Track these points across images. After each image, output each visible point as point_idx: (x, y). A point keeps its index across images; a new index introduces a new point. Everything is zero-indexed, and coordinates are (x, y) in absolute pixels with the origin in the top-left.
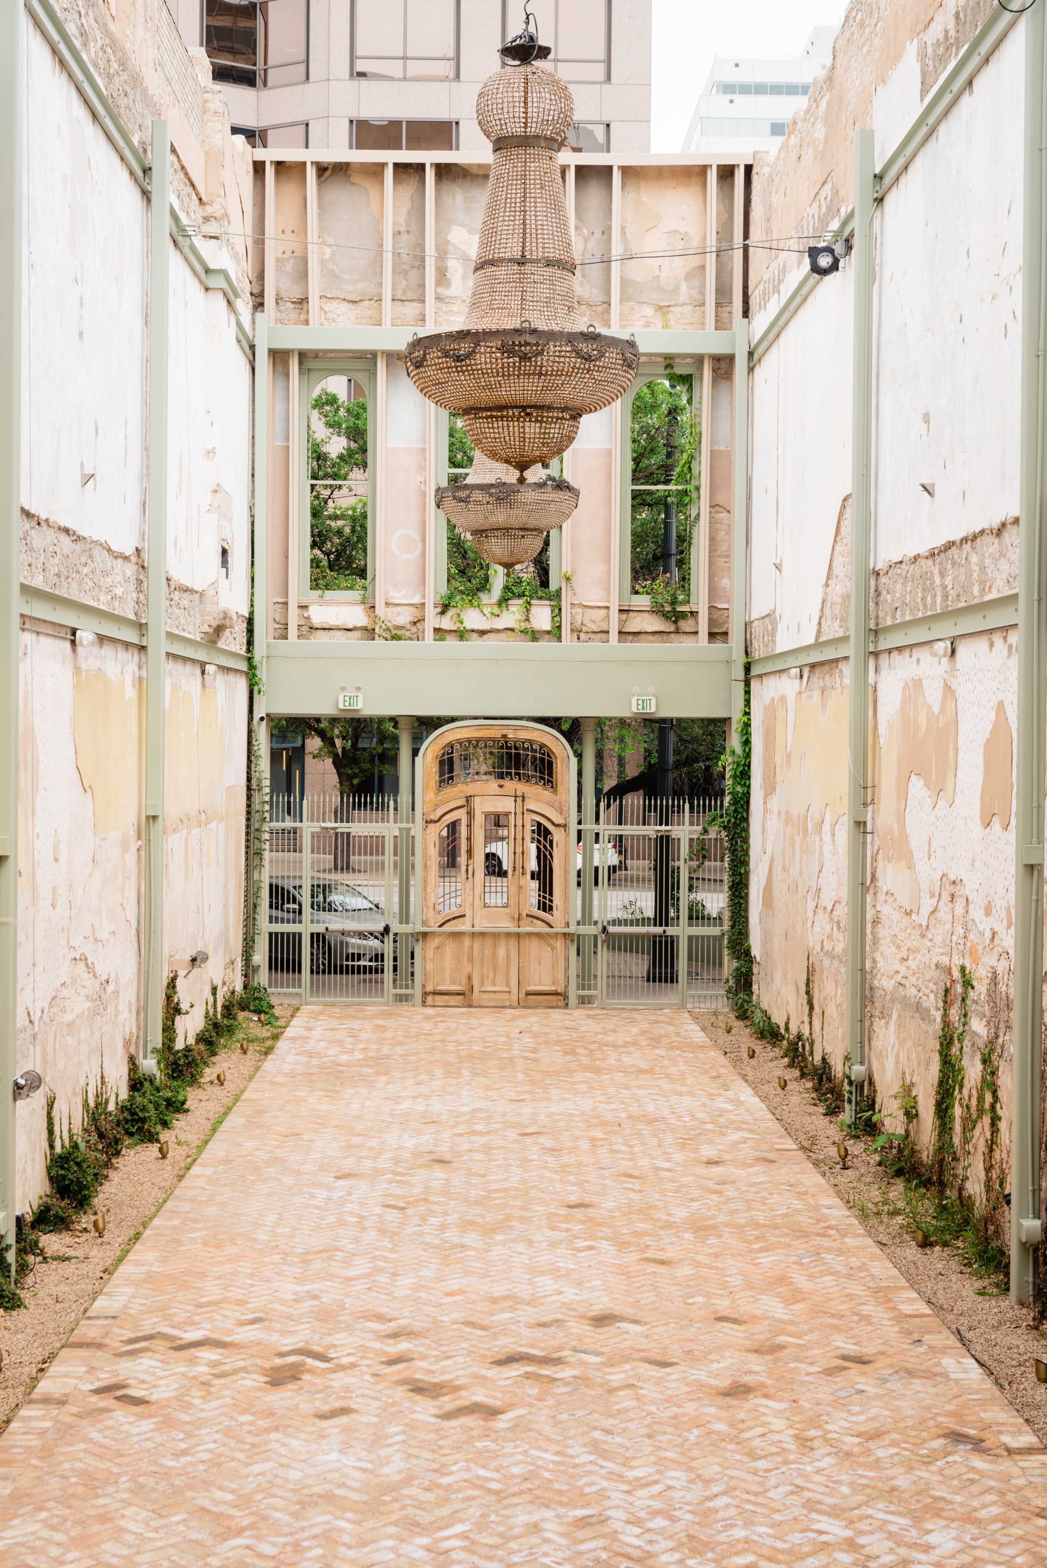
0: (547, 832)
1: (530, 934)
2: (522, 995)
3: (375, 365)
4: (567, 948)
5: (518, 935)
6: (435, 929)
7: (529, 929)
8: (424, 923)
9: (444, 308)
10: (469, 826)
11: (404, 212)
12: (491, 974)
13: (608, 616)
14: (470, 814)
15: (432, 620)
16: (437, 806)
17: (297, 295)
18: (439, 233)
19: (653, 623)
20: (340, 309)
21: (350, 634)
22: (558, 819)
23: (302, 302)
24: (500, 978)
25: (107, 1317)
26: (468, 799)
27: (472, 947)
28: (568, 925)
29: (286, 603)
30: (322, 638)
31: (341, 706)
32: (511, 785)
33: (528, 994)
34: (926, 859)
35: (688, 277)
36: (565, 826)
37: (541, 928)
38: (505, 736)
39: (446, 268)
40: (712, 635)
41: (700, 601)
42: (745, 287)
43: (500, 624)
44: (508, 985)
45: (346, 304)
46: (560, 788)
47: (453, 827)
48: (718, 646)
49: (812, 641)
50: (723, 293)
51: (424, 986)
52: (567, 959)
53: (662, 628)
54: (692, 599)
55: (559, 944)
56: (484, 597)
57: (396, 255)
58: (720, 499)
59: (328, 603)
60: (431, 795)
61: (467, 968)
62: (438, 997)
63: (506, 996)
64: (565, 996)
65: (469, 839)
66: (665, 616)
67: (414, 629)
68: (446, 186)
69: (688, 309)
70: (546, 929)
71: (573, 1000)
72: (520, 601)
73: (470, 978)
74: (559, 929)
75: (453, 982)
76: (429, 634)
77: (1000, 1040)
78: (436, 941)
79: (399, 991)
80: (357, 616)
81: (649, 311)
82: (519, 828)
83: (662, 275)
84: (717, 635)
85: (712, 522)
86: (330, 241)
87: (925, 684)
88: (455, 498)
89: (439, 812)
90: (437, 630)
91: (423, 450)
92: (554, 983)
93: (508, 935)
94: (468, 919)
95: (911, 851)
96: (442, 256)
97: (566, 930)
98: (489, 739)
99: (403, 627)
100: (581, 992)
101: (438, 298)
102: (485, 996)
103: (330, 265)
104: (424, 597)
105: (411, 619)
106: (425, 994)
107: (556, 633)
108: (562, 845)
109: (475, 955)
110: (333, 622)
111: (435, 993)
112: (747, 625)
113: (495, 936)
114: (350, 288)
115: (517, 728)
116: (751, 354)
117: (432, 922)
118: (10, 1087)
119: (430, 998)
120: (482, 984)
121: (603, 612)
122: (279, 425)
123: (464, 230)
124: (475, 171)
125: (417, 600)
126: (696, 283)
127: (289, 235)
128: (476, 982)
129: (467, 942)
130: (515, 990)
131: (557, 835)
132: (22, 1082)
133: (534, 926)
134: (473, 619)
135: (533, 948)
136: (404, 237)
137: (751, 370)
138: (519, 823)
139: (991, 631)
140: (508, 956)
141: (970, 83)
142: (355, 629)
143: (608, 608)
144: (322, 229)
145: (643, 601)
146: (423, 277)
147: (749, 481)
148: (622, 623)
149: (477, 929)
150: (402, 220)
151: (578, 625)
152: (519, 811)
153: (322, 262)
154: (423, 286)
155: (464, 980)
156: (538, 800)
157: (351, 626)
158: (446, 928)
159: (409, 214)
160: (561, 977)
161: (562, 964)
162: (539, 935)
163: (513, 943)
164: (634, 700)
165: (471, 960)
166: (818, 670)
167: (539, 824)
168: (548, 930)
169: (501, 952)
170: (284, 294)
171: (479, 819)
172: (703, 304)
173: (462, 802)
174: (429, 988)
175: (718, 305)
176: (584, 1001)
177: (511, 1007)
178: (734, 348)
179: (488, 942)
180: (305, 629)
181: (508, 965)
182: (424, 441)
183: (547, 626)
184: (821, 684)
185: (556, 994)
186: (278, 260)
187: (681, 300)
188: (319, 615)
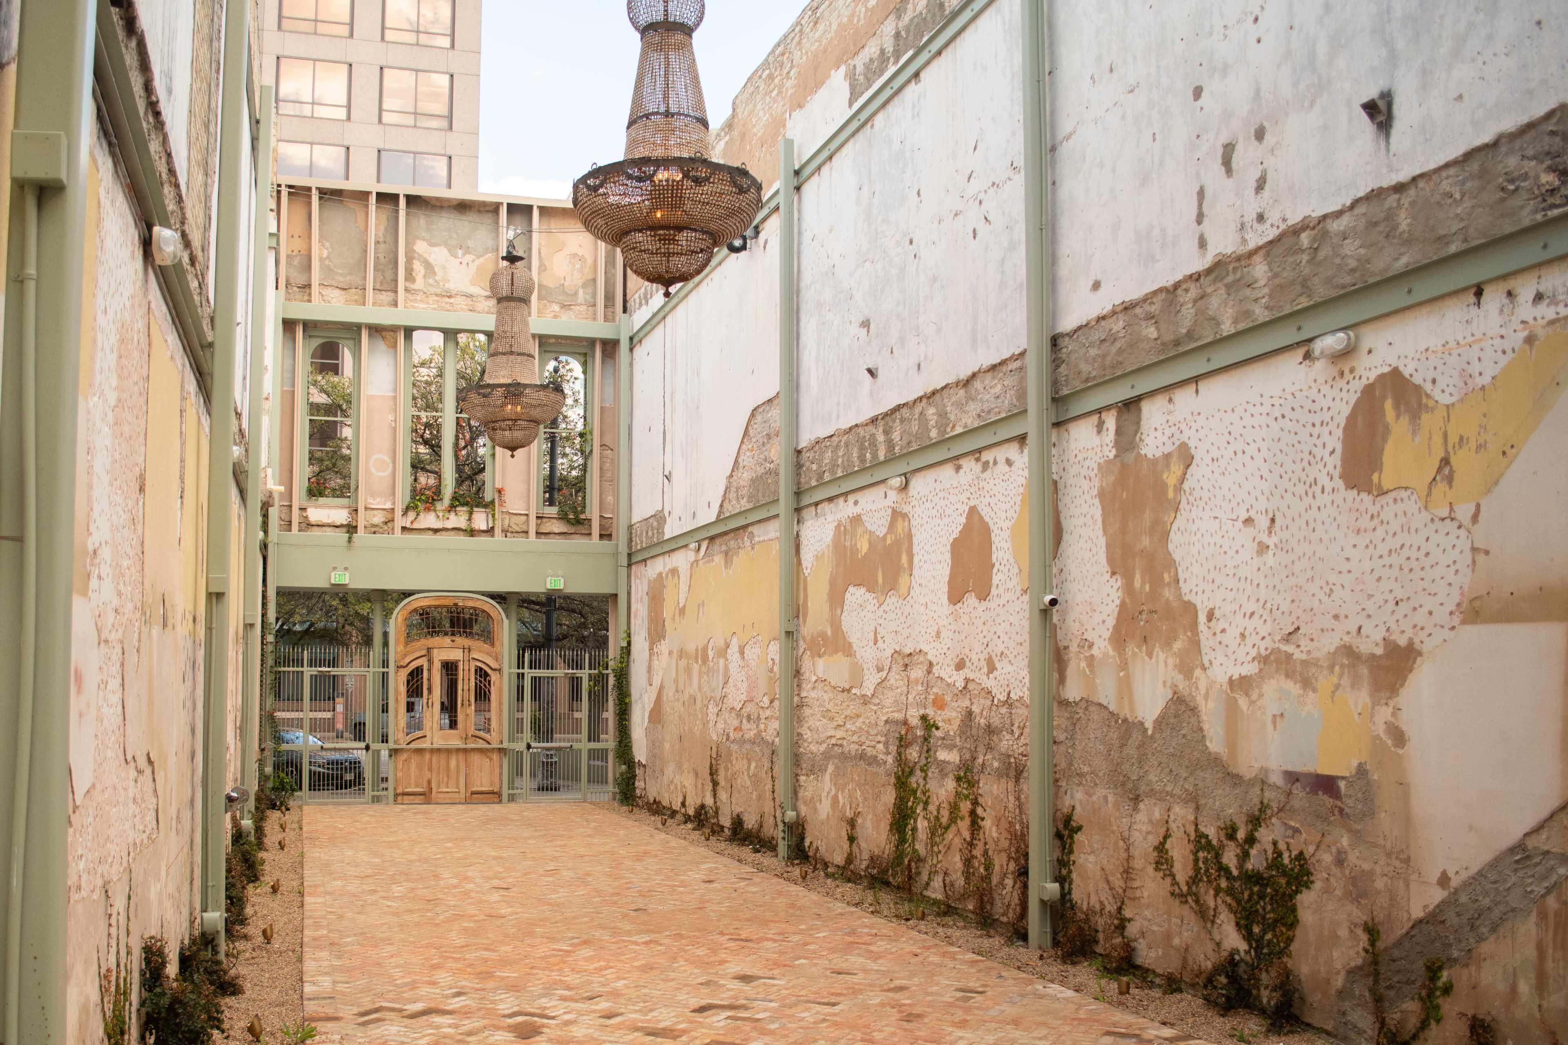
0: (486, 675)
1: (473, 750)
2: (468, 794)
3: (360, 335)
4: (501, 760)
5: (465, 751)
6: (404, 746)
7: (473, 746)
8: (396, 742)
9: (410, 297)
10: (429, 670)
11: (382, 228)
12: (445, 779)
13: (527, 521)
14: (430, 662)
15: (400, 521)
16: (405, 655)
17: (302, 280)
18: (408, 244)
19: (558, 527)
20: (334, 295)
21: (337, 530)
22: (494, 665)
23: (307, 286)
24: (452, 782)
25: (325, 998)
26: (429, 650)
27: (431, 760)
28: (502, 742)
29: (291, 506)
30: (316, 532)
31: (333, 582)
32: (461, 641)
33: (473, 793)
34: (871, 643)
35: (584, 286)
36: (499, 670)
37: (482, 745)
38: (456, 604)
39: (412, 269)
40: (602, 536)
41: (593, 512)
42: (625, 295)
43: (449, 524)
44: (458, 787)
45: (338, 291)
46: (497, 644)
47: (418, 671)
48: (605, 542)
49: (713, 519)
50: (609, 298)
51: (395, 789)
52: (501, 767)
53: (565, 530)
54: (588, 509)
55: (495, 756)
56: (439, 506)
57: (377, 258)
58: (608, 440)
59: (320, 507)
60: (401, 647)
61: (427, 775)
62: (405, 797)
63: (456, 795)
64: (499, 794)
65: (429, 680)
66: (568, 521)
67: (386, 528)
68: (413, 210)
69: (583, 308)
70: (486, 746)
71: (505, 797)
72: (465, 509)
73: (429, 782)
74: (495, 745)
75: (417, 786)
76: (398, 530)
77: (980, 761)
78: (405, 756)
79: (376, 793)
80: (341, 516)
81: (556, 308)
82: (466, 672)
83: (566, 284)
84: (605, 536)
85: (602, 457)
86: (327, 244)
87: (864, 518)
88: (479, 394)
89: (407, 660)
90: (404, 529)
91: (395, 398)
92: (491, 785)
93: (458, 750)
94: (428, 739)
95: (850, 644)
96: (409, 260)
97: (500, 746)
98: (445, 606)
99: (376, 526)
100: (511, 792)
101: (407, 290)
102: (440, 796)
103: (327, 262)
104: (394, 504)
105: (383, 519)
106: (396, 795)
107: (490, 531)
108: (497, 683)
109: (434, 766)
110: (326, 521)
111: (404, 794)
112: (630, 527)
113: (448, 751)
114: (341, 279)
115: (464, 598)
116: (631, 339)
117: (402, 742)
118: (223, 801)
119: (399, 798)
120: (439, 787)
121: (524, 518)
122: (288, 375)
123: (425, 243)
124: (434, 202)
125: (388, 506)
126: (590, 290)
127: (296, 239)
128: (434, 785)
129: (427, 756)
130: (463, 791)
131: (494, 677)
132: (234, 795)
133: (478, 743)
134: (429, 520)
135: (476, 758)
136: (382, 245)
137: (631, 350)
138: (467, 668)
139: (957, 458)
140: (458, 766)
141: (917, 75)
142: (342, 526)
143: (527, 515)
144: (322, 237)
145: (553, 511)
146: (396, 274)
147: (630, 428)
148: (538, 525)
149: (435, 746)
150: (381, 234)
151: (506, 527)
152: (466, 658)
153: (321, 260)
154: (396, 281)
155: (425, 784)
156: (480, 651)
157: (338, 524)
158: (411, 746)
159: (386, 229)
160: (497, 780)
161: (497, 771)
162: (481, 750)
163: (461, 756)
164: (549, 579)
165: (430, 769)
166: (718, 541)
167: (481, 669)
168: (487, 746)
169: (453, 763)
170: (292, 281)
171: (437, 666)
172: (594, 305)
173: (423, 652)
174: (399, 791)
175: (606, 306)
176: (512, 798)
177: (460, 803)
178: (619, 333)
179: (443, 756)
180: (303, 525)
181: (458, 772)
182: (395, 390)
183: (484, 527)
184: (724, 548)
185: (493, 793)
186: (288, 256)
187: (579, 301)
188: (315, 514)
